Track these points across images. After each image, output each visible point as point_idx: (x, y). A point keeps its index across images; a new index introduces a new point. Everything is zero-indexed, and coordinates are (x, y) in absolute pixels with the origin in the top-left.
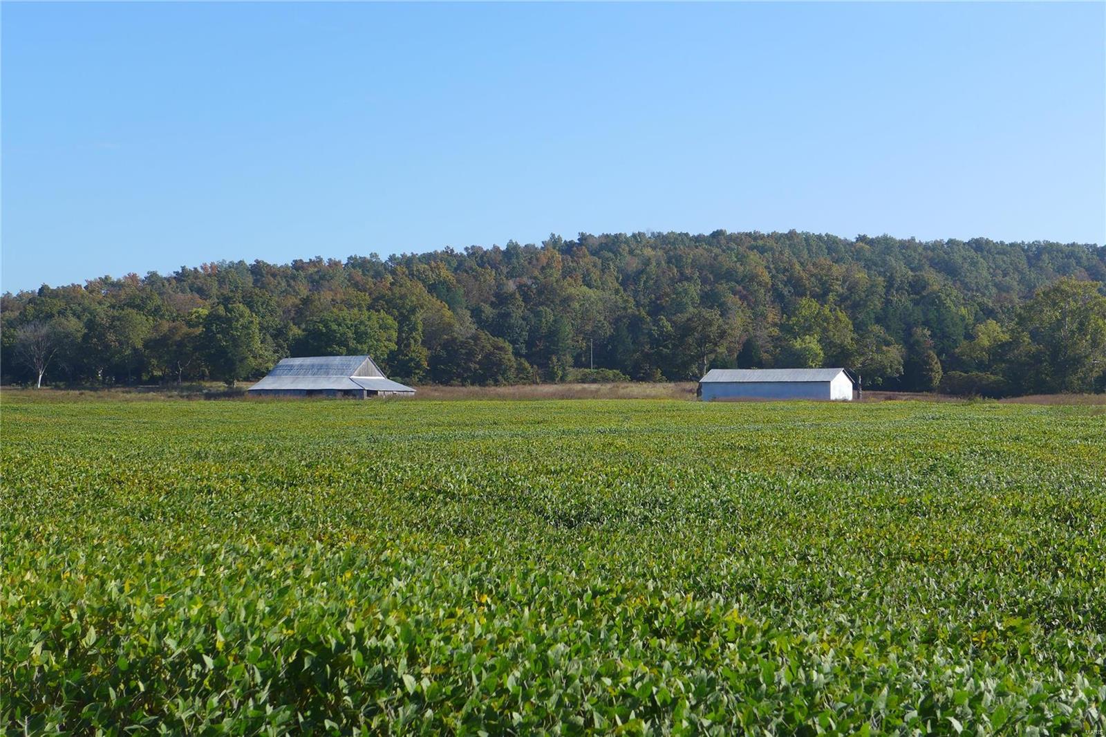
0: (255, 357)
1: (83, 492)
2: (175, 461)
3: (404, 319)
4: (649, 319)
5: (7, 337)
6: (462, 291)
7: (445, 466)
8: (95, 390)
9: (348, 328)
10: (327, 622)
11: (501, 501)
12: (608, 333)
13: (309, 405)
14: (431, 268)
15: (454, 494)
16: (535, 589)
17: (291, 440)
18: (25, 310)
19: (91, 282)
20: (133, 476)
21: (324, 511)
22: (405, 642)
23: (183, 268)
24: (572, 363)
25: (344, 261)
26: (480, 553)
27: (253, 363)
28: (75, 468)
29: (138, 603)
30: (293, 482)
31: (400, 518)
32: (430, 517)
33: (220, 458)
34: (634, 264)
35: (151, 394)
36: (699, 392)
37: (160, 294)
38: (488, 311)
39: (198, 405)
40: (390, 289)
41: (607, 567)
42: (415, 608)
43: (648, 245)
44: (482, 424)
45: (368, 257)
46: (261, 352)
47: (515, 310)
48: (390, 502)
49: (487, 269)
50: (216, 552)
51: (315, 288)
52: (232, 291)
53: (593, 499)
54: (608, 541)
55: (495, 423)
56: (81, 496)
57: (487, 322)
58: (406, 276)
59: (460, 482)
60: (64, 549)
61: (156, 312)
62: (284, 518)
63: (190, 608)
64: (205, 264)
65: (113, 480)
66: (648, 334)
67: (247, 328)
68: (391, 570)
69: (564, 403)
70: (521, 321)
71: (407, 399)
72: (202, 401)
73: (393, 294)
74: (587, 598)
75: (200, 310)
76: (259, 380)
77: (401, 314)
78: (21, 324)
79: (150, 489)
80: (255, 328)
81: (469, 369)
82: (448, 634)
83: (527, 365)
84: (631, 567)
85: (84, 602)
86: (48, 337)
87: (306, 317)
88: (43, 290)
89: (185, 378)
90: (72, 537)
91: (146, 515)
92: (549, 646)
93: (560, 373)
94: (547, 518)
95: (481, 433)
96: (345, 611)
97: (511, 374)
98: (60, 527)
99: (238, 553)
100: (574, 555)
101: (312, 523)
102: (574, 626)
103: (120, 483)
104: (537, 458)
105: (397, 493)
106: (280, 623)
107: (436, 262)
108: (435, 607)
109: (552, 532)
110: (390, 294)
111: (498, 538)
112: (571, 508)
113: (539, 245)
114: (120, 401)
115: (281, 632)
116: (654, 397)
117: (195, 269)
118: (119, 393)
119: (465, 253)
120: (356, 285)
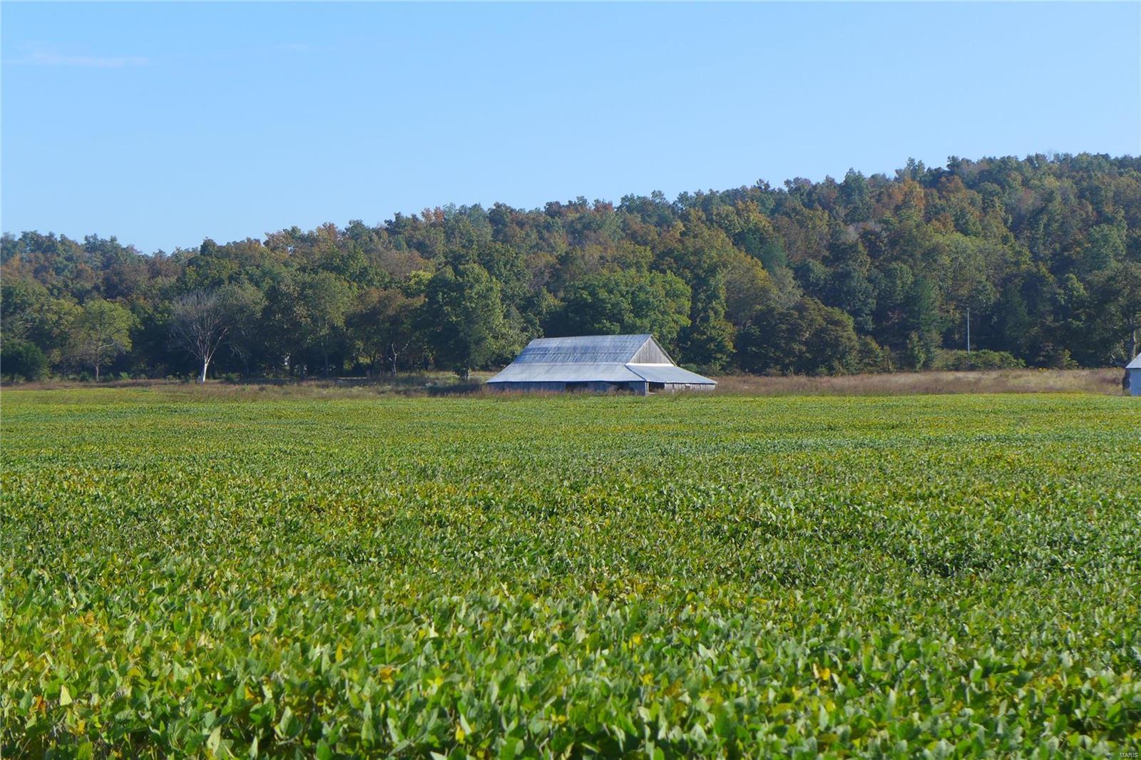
0: (496, 338)
1: (270, 524)
2: (392, 480)
3: (699, 283)
4: (1051, 278)
5: (160, 313)
6: (782, 240)
7: (763, 488)
8: (279, 383)
9: (622, 296)
10: (613, 706)
11: (843, 538)
12: (993, 298)
13: (571, 403)
14: (738, 210)
15: (777, 527)
16: (900, 663)
17: (548, 451)
18: (184, 274)
19: (273, 236)
20: (336, 502)
21: (597, 551)
22: (721, 735)
23: (398, 216)
24: (940, 342)
25: (617, 203)
26: (818, 611)
27: (492, 345)
28: (257, 491)
29: (356, 677)
30: (553, 510)
31: (702, 561)
32: (745, 559)
33: (454, 477)
34: (1029, 201)
35: (356, 390)
36: (1126, 383)
37: (366, 252)
38: (819, 270)
39: (421, 404)
40: (681, 241)
41: (1001, 632)
42: (734, 688)
43: (1051, 172)
44: (810, 431)
45: (650, 196)
46: (504, 331)
47: (858, 268)
48: (687, 538)
49: (818, 210)
50: (455, 606)
51: (576, 241)
52: (464, 247)
53: (977, 537)
54: (1000, 596)
55: (830, 428)
56: (267, 529)
57: (817, 284)
58: (703, 222)
59: (785, 511)
60: (250, 602)
61: (361, 276)
62: (542, 560)
63: (426, 686)
64: (428, 210)
65: (310, 507)
66: (1050, 300)
67: (485, 297)
68: (696, 633)
69: (930, 399)
70: (865, 284)
71: (706, 394)
72: (425, 399)
73: (685, 248)
74: (975, 676)
75: (421, 273)
76: (501, 368)
77: (697, 276)
78: (179, 294)
79: (360, 520)
80: (496, 297)
81: (790, 352)
82: (781, 723)
83: (874, 345)
84: (1035, 634)
85: (281, 674)
86: (216, 311)
87: (565, 281)
88: (207, 246)
89: (402, 367)
90: (257, 586)
91: (355, 556)
92: (926, 743)
93: (923, 357)
94: (911, 562)
95: (811, 441)
96: (638, 690)
97: (852, 358)
98: (241, 572)
99: (485, 608)
100: (952, 615)
101: (580, 566)
102: (959, 716)
103: (318, 511)
104: (892, 478)
105: (696, 526)
106: (547, 705)
107: (745, 203)
108: (762, 687)
109: (919, 582)
110: (680, 247)
111: (842, 590)
112: (945, 548)
113: (891, 175)
114: (315, 399)
115: (550, 719)
116: (1060, 391)
117: (414, 216)
118: (313, 388)
119: (786, 189)
120: (633, 237)
